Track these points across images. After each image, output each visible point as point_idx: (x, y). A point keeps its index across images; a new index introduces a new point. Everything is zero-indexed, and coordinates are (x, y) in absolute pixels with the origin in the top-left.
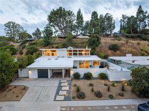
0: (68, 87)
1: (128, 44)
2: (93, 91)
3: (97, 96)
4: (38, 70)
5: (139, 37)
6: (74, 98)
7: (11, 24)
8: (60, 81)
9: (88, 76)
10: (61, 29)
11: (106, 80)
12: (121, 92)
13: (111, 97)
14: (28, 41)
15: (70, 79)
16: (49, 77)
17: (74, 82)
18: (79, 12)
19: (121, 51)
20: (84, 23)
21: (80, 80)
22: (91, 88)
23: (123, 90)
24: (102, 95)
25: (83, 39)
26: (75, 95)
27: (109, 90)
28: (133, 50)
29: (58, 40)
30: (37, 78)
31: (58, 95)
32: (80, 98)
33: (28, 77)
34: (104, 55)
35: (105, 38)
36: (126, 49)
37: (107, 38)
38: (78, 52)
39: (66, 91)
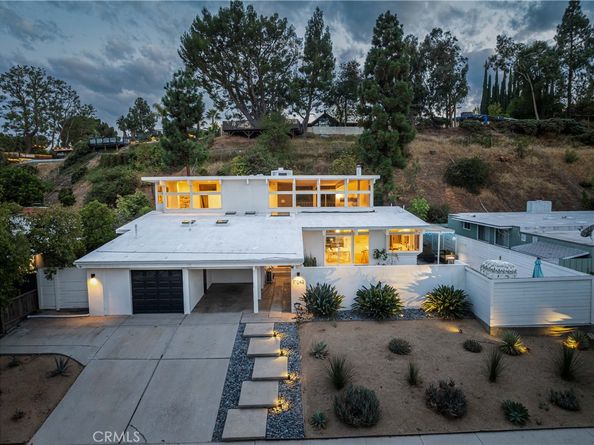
0: (284, 359)
1: (528, 160)
3: (441, 411)
4: (134, 273)
6: (319, 423)
7: (27, 78)
8: (242, 327)
10: (239, 100)
12: (562, 388)
13: (518, 417)
14: (99, 148)
15: (290, 318)
16: (188, 309)
17: (316, 334)
18: (316, 24)
20: (337, 71)
21: (341, 325)
22: (401, 364)
25: (331, 138)
26: (325, 404)
28: (550, 185)
29: (228, 143)
30: (129, 312)
31: (236, 406)
32: (350, 425)
33: (86, 310)
34: (427, 207)
35: (424, 136)
36: (521, 183)
37: (433, 138)
38: (319, 193)
39: (276, 384)
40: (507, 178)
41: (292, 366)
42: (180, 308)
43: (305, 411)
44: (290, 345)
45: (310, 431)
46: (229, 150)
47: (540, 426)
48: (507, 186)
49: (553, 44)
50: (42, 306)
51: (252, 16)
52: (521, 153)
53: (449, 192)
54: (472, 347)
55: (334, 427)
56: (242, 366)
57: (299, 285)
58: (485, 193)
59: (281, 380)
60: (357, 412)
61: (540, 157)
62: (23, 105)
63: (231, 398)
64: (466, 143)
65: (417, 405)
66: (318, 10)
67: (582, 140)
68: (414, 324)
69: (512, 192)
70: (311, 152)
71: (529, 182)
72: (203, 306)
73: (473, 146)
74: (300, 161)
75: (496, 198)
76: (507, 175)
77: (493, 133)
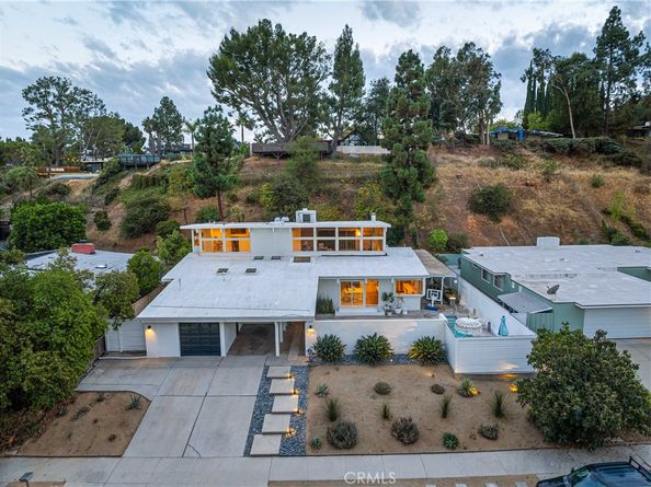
0: (294, 396)
1: (553, 185)
2: (386, 415)
3: (400, 438)
4: (180, 324)
5: (600, 149)
6: (316, 445)
7: (53, 90)
8: (266, 369)
9: (373, 352)
10: (267, 116)
11: (442, 368)
12: (489, 422)
13: (451, 444)
14: (130, 167)
15: (304, 361)
16: (224, 352)
17: (321, 377)
18: (345, 42)
19: (518, 219)
20: (368, 88)
21: (343, 368)
22: (380, 401)
23: (498, 411)
24: (417, 434)
25: (360, 159)
26: (321, 432)
27: (445, 412)
28: (571, 212)
29: (257, 166)
30: (178, 354)
31: (260, 433)
32: (337, 447)
33: (144, 353)
34: (446, 239)
35: (453, 156)
36: (543, 210)
37: (462, 158)
38: (337, 239)
39: (289, 417)
40: (530, 205)
41: (301, 404)
42: (217, 352)
43: (307, 436)
44: (301, 386)
45: (309, 450)
46: (259, 173)
47: (466, 450)
48: (530, 213)
49: (591, 56)
50: (109, 348)
51: (281, 35)
52: (548, 177)
53: (471, 219)
54: (437, 390)
55: (326, 448)
56: (265, 401)
57: (311, 336)
58: (506, 221)
59: (293, 414)
60: (342, 439)
61: (567, 180)
62: (50, 116)
63: (256, 426)
64: (493, 165)
65: (386, 433)
66: (347, 27)
67: (614, 160)
68: (399, 368)
69: (533, 221)
70: (338, 176)
71: (552, 209)
72: (236, 349)
73: (501, 169)
74: (328, 186)
75: (516, 226)
76: (530, 202)
77: (525, 152)
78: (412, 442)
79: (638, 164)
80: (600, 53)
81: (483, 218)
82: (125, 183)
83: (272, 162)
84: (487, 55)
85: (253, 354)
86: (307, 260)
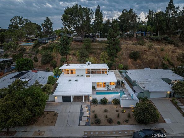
0: (88, 112)
1: (151, 50)
2: (106, 117)
3: (109, 122)
5: (165, 39)
6: (92, 124)
7: (18, 19)
11: (118, 105)
12: (127, 119)
13: (119, 123)
14: (41, 43)
15: (89, 104)
17: (93, 107)
18: (98, 10)
19: (141, 60)
20: (104, 22)
21: (98, 105)
22: (105, 114)
23: (129, 116)
24: (112, 121)
26: (93, 121)
27: (118, 116)
28: (155, 58)
29: (75, 44)
31: (81, 121)
32: (97, 124)
33: (55, 101)
34: (123, 66)
35: (126, 41)
36: (148, 58)
37: (128, 42)
38: (96, 71)
39: (87, 117)
40: (145, 56)
41: (89, 114)
42: (71, 101)
43: (91, 122)
44: (89, 110)
46: (76, 47)
47: (122, 125)
48: (144, 59)
49: (165, 12)
51: (81, 8)
52: (150, 48)
53: (129, 60)
54: (117, 111)
55: (94, 124)
56: (82, 113)
57: (91, 98)
58: (138, 61)
59: (88, 116)
60: (98, 122)
61: (155, 49)
63: (80, 119)
64: (136, 44)
65: (106, 121)
66: (99, 6)
67: (168, 42)
68: (110, 105)
69: (145, 61)
70: (96, 48)
71: (150, 58)
73: (138, 45)
74: (93, 51)
75: (141, 62)
76: (145, 55)
77: (145, 40)
78: (111, 123)
79: (174, 44)
80: (167, 11)
81: (133, 60)
82: (40, 48)
83: (79, 43)
84: (136, 14)
85: (78, 101)
86: (89, 76)
